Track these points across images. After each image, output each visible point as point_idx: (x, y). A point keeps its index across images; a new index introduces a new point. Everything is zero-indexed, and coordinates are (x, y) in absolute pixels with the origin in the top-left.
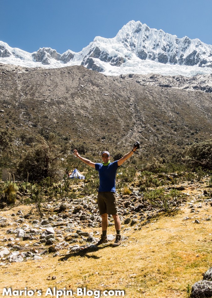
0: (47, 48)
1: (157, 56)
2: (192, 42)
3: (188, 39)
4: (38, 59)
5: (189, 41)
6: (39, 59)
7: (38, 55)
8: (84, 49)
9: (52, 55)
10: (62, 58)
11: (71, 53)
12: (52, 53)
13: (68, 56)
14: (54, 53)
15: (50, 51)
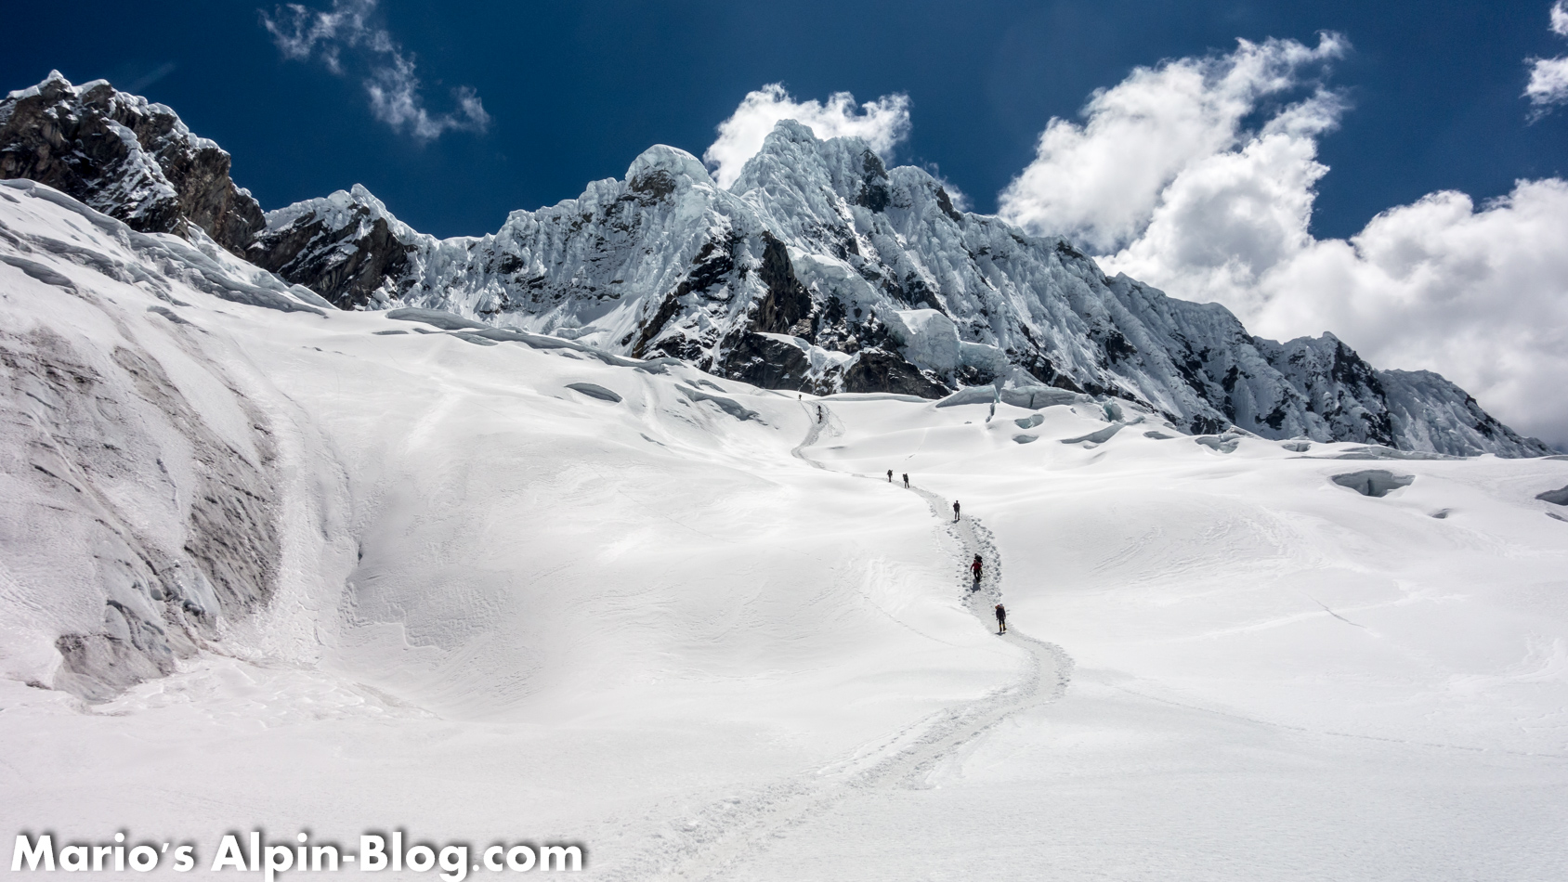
0: (134, 102)
8: (519, 220)
9: (192, 190)
10: (281, 248)
11: (380, 224)
12: (190, 164)
13: (356, 243)
14: (208, 178)
15: (173, 138)
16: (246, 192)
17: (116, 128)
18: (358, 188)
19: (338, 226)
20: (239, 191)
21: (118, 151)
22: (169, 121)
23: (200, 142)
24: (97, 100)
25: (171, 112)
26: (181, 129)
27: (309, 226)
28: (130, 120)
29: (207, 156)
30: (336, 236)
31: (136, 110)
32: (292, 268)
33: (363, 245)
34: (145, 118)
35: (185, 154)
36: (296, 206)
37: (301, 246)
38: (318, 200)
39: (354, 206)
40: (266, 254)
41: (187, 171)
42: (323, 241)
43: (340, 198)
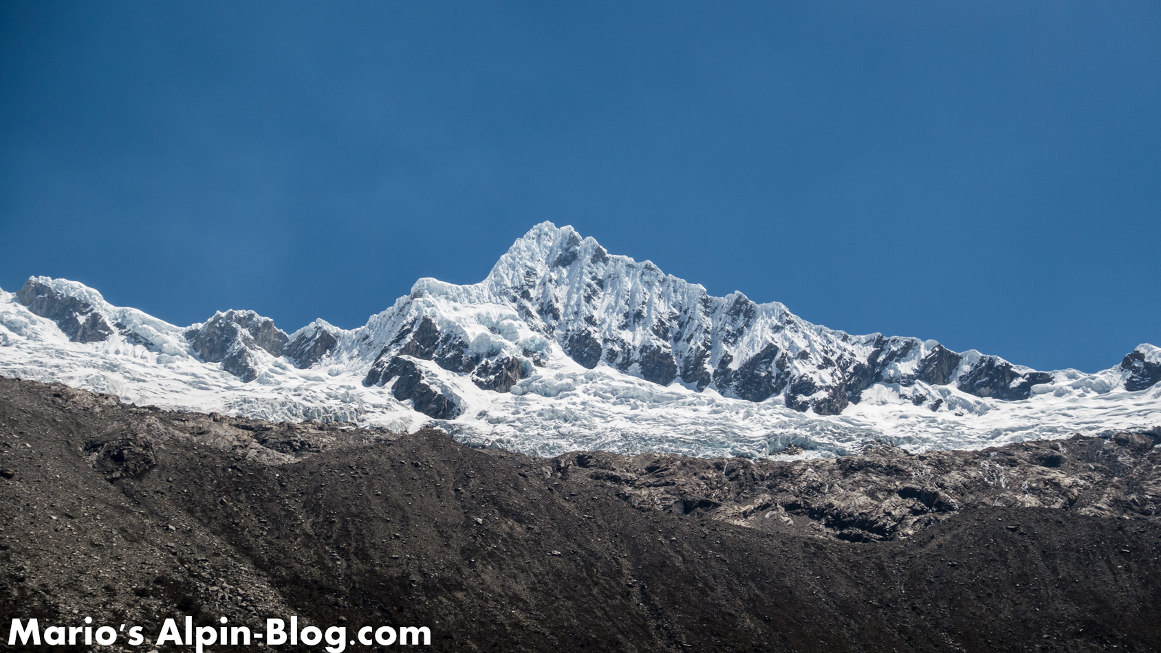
0: (241, 313)
1: (636, 355)
2: (758, 313)
3: (745, 302)
4: (207, 350)
5: (751, 310)
6: (212, 352)
7: (208, 334)
8: (374, 318)
9: (260, 337)
10: (292, 348)
11: (324, 332)
12: (260, 328)
13: (315, 341)
14: (266, 331)
15: (254, 322)
16: (282, 331)
17: (235, 325)
18: (319, 319)
19: (310, 336)
20: (278, 331)
21: (234, 332)
22: (251, 316)
23: (263, 319)
24: (230, 317)
25: (253, 312)
26: (257, 317)
27: (302, 338)
28: (239, 320)
29: (266, 324)
30: (309, 340)
31: (242, 316)
32: (296, 354)
33: (317, 342)
34: (245, 317)
35: (258, 325)
36: (298, 331)
37: (299, 345)
38: (305, 327)
39: (316, 327)
40: (288, 351)
41: (258, 331)
42: (305, 342)
43: (312, 325)
